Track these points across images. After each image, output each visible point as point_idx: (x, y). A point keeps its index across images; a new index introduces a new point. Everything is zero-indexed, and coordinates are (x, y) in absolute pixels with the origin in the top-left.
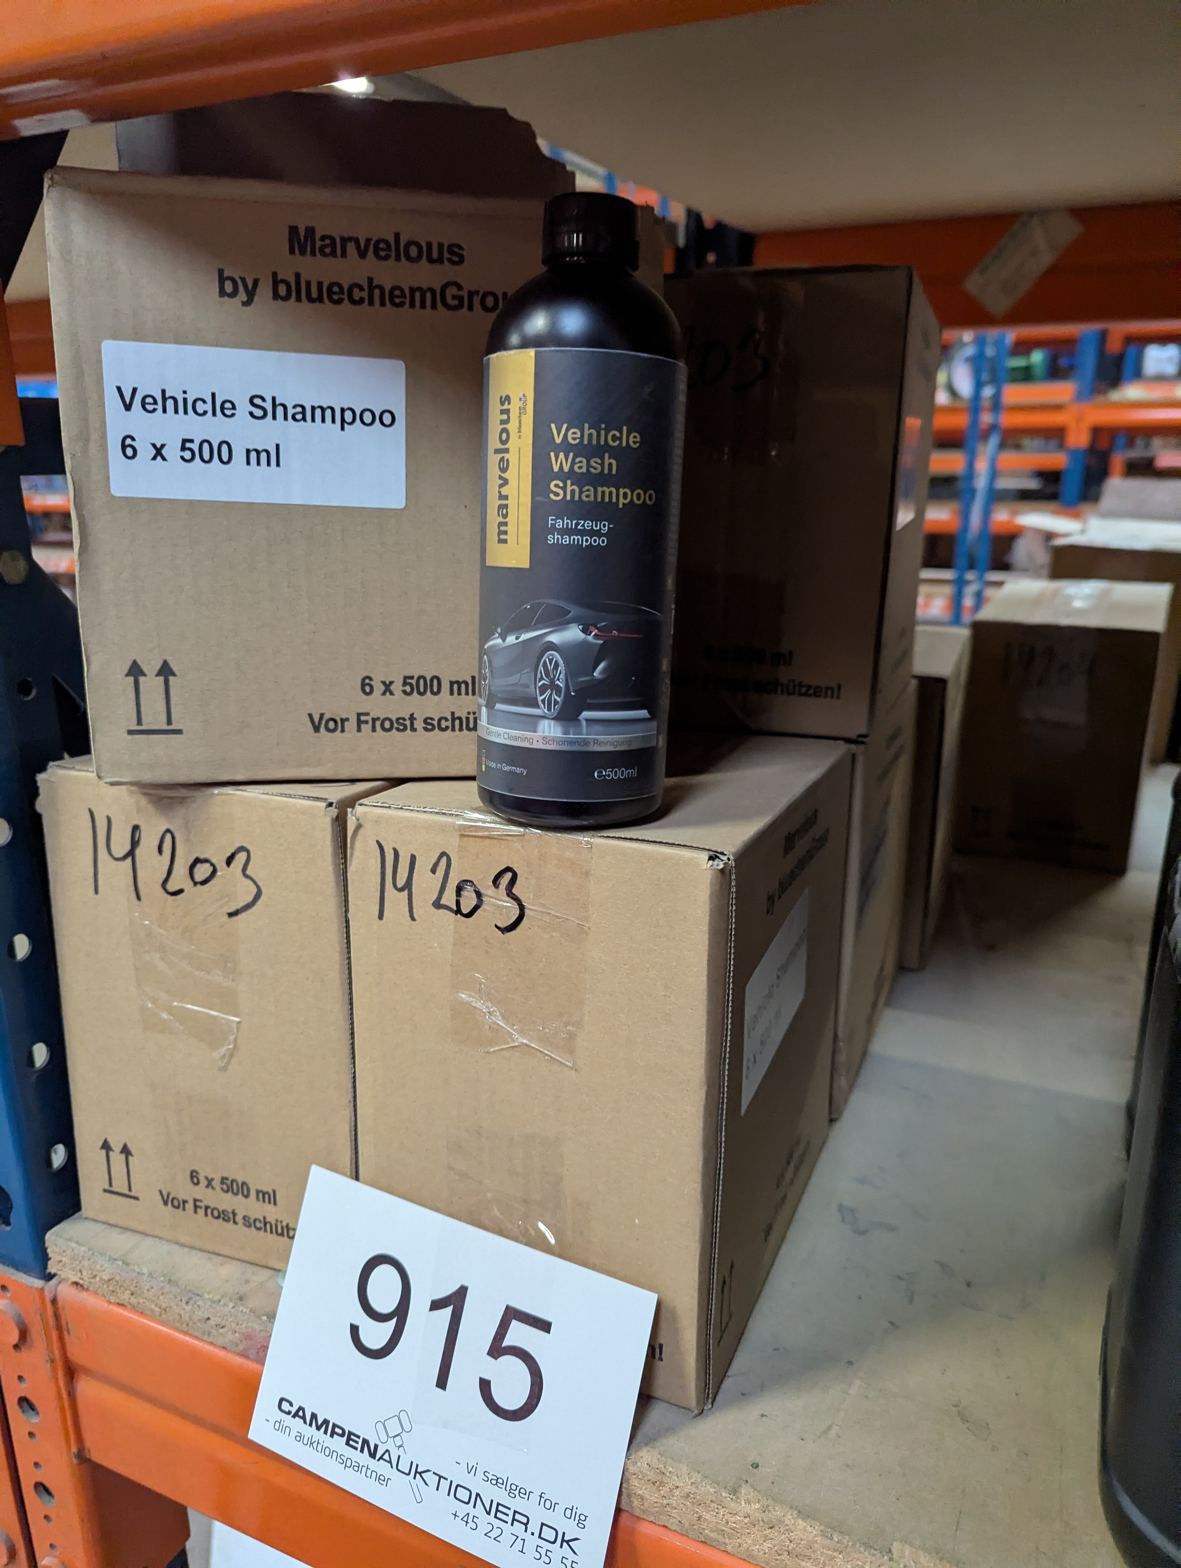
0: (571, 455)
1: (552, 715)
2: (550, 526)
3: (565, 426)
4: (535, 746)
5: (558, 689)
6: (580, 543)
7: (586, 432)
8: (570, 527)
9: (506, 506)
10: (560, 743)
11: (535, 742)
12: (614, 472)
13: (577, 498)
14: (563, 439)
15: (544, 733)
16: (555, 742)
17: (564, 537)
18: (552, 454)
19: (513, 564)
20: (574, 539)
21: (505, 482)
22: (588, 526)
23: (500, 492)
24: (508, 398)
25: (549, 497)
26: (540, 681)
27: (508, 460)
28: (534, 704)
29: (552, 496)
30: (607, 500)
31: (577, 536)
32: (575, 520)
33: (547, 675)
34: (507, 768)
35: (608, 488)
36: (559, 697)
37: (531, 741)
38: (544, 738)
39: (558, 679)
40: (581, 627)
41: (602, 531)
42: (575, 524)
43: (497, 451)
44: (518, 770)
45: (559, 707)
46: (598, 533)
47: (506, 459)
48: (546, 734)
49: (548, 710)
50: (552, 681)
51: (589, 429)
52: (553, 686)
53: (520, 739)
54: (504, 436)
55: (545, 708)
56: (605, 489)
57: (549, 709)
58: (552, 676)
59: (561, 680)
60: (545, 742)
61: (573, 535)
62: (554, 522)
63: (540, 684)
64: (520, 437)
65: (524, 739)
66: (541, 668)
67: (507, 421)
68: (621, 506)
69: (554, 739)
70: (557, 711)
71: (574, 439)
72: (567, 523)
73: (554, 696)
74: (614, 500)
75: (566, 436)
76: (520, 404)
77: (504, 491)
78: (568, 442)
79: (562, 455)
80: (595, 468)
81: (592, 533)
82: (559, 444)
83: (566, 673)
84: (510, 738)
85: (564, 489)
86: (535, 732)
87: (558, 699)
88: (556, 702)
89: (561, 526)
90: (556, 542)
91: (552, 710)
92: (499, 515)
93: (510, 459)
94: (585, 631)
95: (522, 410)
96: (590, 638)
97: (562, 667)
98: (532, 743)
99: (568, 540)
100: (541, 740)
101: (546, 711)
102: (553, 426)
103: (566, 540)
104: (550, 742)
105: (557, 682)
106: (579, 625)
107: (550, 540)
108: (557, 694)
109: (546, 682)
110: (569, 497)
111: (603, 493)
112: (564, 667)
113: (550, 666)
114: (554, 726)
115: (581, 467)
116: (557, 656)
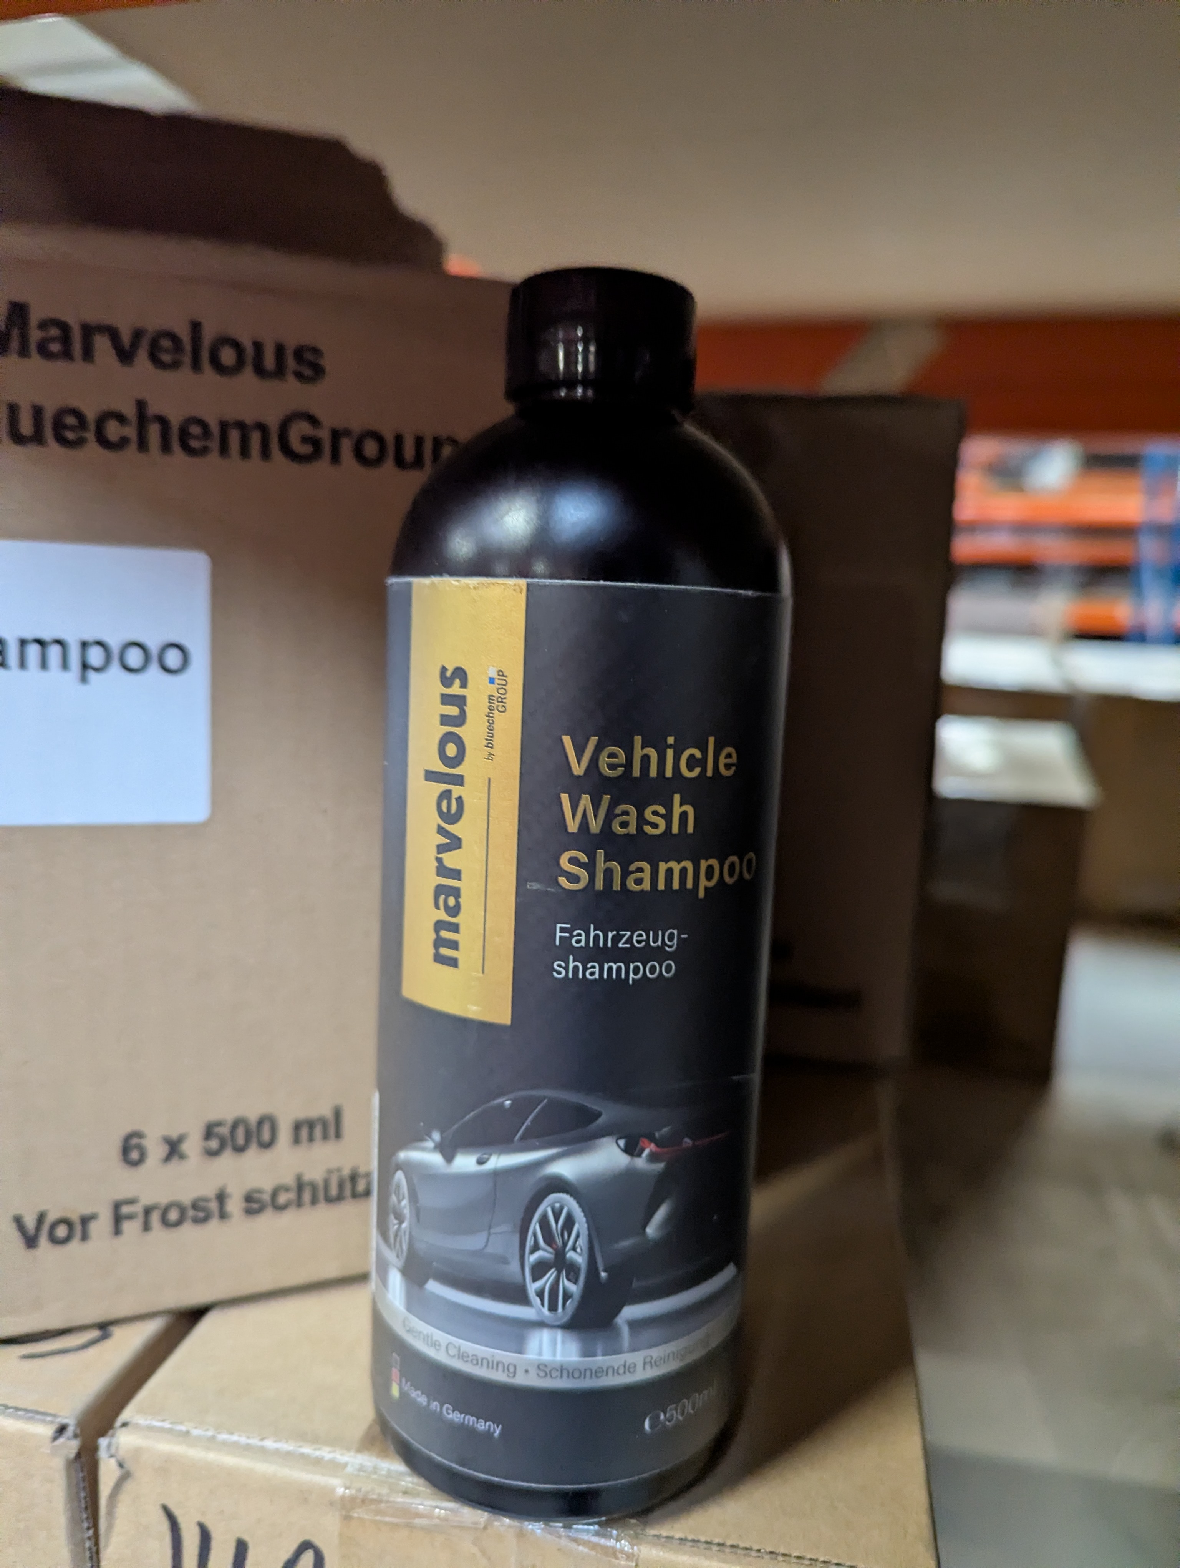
0: (606, 799)
1: (559, 1321)
2: (557, 943)
3: (594, 740)
4: (521, 1380)
5: (572, 1271)
6: (623, 976)
7: (638, 753)
8: (601, 945)
9: (456, 892)
10: (576, 1374)
11: (519, 1372)
12: (690, 830)
13: (617, 886)
14: (588, 767)
15: (540, 1354)
16: (565, 1374)
17: (589, 965)
18: (565, 798)
19: (473, 1011)
20: (610, 969)
21: (455, 843)
22: (639, 942)
23: (440, 860)
24: (460, 674)
25: (559, 885)
26: (532, 1252)
27: (460, 800)
28: (519, 1296)
29: (563, 881)
30: (676, 885)
31: (616, 962)
32: (612, 930)
33: (549, 1238)
34: (456, 1417)
35: (679, 862)
36: (575, 1282)
37: (512, 1369)
38: (541, 1366)
39: (574, 1249)
40: (622, 1143)
41: (667, 948)
42: (613, 937)
43: (431, 776)
44: (482, 1426)
45: (574, 1306)
46: (659, 954)
47: (455, 795)
48: (546, 1357)
49: (549, 1311)
50: (560, 1255)
51: (643, 746)
52: (561, 1262)
53: (485, 1362)
54: (451, 750)
55: (543, 1304)
56: (672, 864)
57: (553, 1308)
58: (559, 1242)
59: (579, 1250)
60: (542, 1374)
61: (608, 961)
62: (566, 935)
63: (534, 1258)
64: (490, 757)
65: (496, 1365)
66: (535, 1226)
67: (460, 720)
68: (701, 894)
69: (563, 1370)
70: (569, 1312)
71: (612, 767)
72: (596, 937)
73: (566, 1283)
74: (690, 885)
75: (595, 760)
76: (492, 689)
77: (451, 859)
78: (600, 774)
79: (585, 801)
80: (655, 826)
81: (646, 954)
82: (579, 777)
83: (590, 1235)
84: (462, 1356)
85: (590, 867)
86: (520, 1351)
87: (573, 1288)
88: (567, 1296)
89: (583, 944)
90: (570, 975)
91: (560, 1311)
92: (437, 907)
93: (465, 799)
94: (631, 1150)
95: (496, 703)
96: (641, 1163)
97: (581, 1224)
98: (515, 1372)
99: (597, 970)
100: (533, 1372)
101: (545, 1310)
102: (567, 740)
103: (594, 971)
104: (554, 1374)
105: (571, 1255)
106: (618, 1139)
107: (560, 970)
108: (570, 1277)
109: (545, 1253)
110: (599, 885)
111: (670, 871)
112: (586, 1225)
113: (557, 1222)
114: (563, 1342)
115: (624, 825)
116: (570, 1203)
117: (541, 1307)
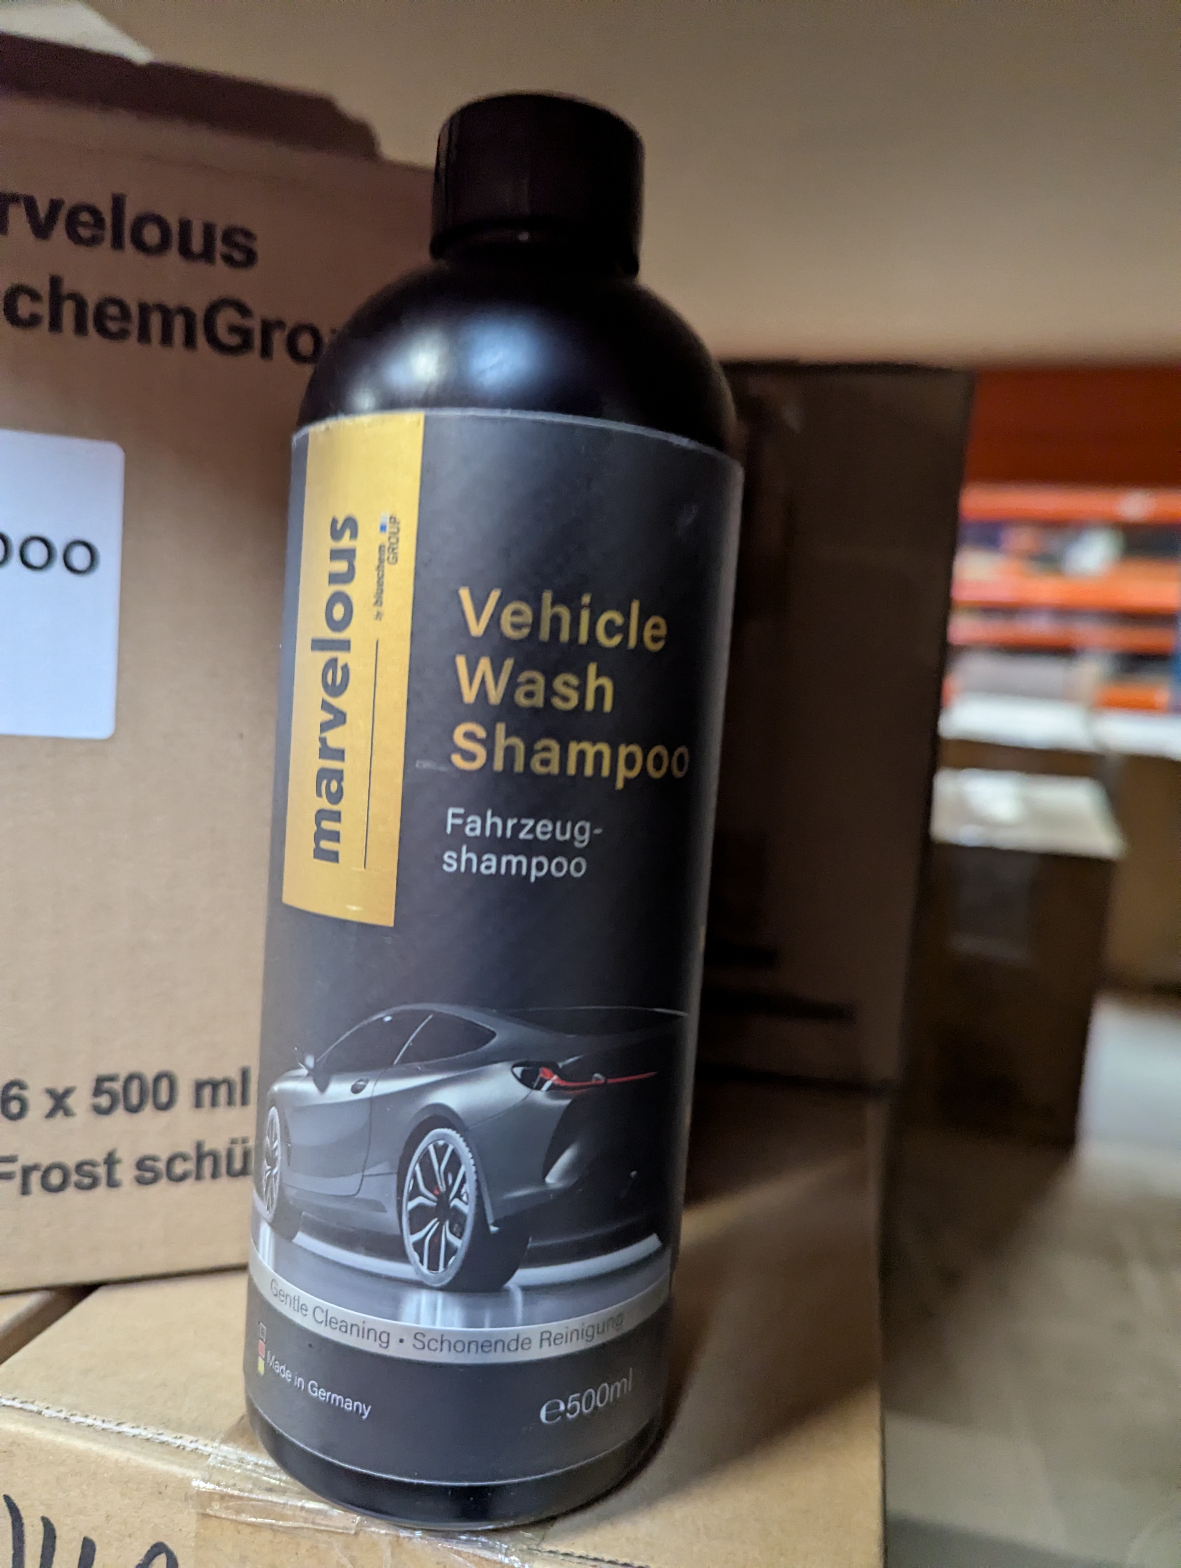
0: (509, 664)
1: (441, 1280)
2: (449, 830)
3: (495, 595)
4: (394, 1351)
5: (457, 1220)
6: (524, 872)
7: (547, 612)
8: (499, 834)
9: (339, 775)
10: (459, 1347)
11: (394, 1341)
12: (608, 706)
13: (519, 766)
14: (488, 626)
15: (418, 1321)
16: (446, 1345)
17: (485, 857)
18: (461, 662)
19: (353, 912)
20: (509, 862)
21: (339, 718)
22: (544, 833)
23: (323, 741)
24: (351, 524)
25: (450, 762)
26: (411, 1198)
27: (345, 668)
28: (394, 1250)
29: (457, 759)
30: (589, 771)
31: (516, 855)
32: (512, 817)
33: (431, 1182)
34: (322, 1394)
35: (593, 744)
36: (459, 1236)
37: (384, 1338)
38: (418, 1335)
39: (458, 1195)
40: (518, 1071)
41: (577, 843)
42: (514, 826)
43: (319, 645)
44: (349, 1405)
45: (459, 1263)
46: (566, 849)
47: (340, 663)
48: (424, 1324)
49: (429, 1268)
50: (443, 1200)
51: (553, 604)
52: (443, 1211)
53: (355, 1329)
54: (339, 612)
55: (422, 1261)
56: (585, 746)
57: (433, 1266)
58: (443, 1188)
59: (464, 1198)
60: (419, 1345)
61: (507, 853)
62: (459, 821)
63: (412, 1204)
64: (379, 616)
65: (366, 1332)
66: (414, 1166)
67: (348, 577)
68: (620, 784)
69: (442, 1339)
70: (452, 1272)
71: (516, 626)
72: (494, 826)
73: (447, 1235)
74: (606, 772)
75: (496, 618)
76: (383, 538)
77: (334, 738)
78: (502, 635)
79: (485, 665)
80: (566, 699)
81: (552, 849)
82: (477, 637)
83: (477, 1181)
84: (330, 1322)
85: (489, 743)
86: (395, 1317)
87: (457, 1242)
88: (451, 1251)
89: (478, 832)
90: (463, 869)
91: (441, 1268)
92: (319, 794)
93: (351, 666)
94: (528, 1080)
95: (387, 554)
96: (540, 1096)
97: (468, 1166)
98: (388, 1342)
99: (494, 863)
100: (409, 1341)
101: (424, 1269)
102: (465, 594)
103: (490, 865)
104: (433, 1345)
105: (456, 1202)
106: (514, 1066)
107: (451, 862)
108: (455, 1229)
109: (427, 1199)
110: (499, 765)
111: (582, 754)
112: (474, 1169)
113: (440, 1162)
114: (444, 1306)
115: (529, 695)
116: (457, 1141)
117: (419, 1264)
